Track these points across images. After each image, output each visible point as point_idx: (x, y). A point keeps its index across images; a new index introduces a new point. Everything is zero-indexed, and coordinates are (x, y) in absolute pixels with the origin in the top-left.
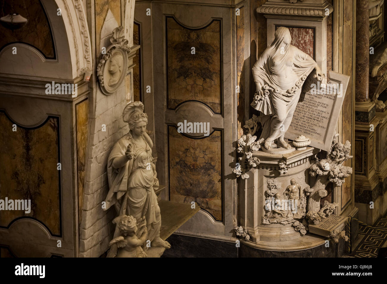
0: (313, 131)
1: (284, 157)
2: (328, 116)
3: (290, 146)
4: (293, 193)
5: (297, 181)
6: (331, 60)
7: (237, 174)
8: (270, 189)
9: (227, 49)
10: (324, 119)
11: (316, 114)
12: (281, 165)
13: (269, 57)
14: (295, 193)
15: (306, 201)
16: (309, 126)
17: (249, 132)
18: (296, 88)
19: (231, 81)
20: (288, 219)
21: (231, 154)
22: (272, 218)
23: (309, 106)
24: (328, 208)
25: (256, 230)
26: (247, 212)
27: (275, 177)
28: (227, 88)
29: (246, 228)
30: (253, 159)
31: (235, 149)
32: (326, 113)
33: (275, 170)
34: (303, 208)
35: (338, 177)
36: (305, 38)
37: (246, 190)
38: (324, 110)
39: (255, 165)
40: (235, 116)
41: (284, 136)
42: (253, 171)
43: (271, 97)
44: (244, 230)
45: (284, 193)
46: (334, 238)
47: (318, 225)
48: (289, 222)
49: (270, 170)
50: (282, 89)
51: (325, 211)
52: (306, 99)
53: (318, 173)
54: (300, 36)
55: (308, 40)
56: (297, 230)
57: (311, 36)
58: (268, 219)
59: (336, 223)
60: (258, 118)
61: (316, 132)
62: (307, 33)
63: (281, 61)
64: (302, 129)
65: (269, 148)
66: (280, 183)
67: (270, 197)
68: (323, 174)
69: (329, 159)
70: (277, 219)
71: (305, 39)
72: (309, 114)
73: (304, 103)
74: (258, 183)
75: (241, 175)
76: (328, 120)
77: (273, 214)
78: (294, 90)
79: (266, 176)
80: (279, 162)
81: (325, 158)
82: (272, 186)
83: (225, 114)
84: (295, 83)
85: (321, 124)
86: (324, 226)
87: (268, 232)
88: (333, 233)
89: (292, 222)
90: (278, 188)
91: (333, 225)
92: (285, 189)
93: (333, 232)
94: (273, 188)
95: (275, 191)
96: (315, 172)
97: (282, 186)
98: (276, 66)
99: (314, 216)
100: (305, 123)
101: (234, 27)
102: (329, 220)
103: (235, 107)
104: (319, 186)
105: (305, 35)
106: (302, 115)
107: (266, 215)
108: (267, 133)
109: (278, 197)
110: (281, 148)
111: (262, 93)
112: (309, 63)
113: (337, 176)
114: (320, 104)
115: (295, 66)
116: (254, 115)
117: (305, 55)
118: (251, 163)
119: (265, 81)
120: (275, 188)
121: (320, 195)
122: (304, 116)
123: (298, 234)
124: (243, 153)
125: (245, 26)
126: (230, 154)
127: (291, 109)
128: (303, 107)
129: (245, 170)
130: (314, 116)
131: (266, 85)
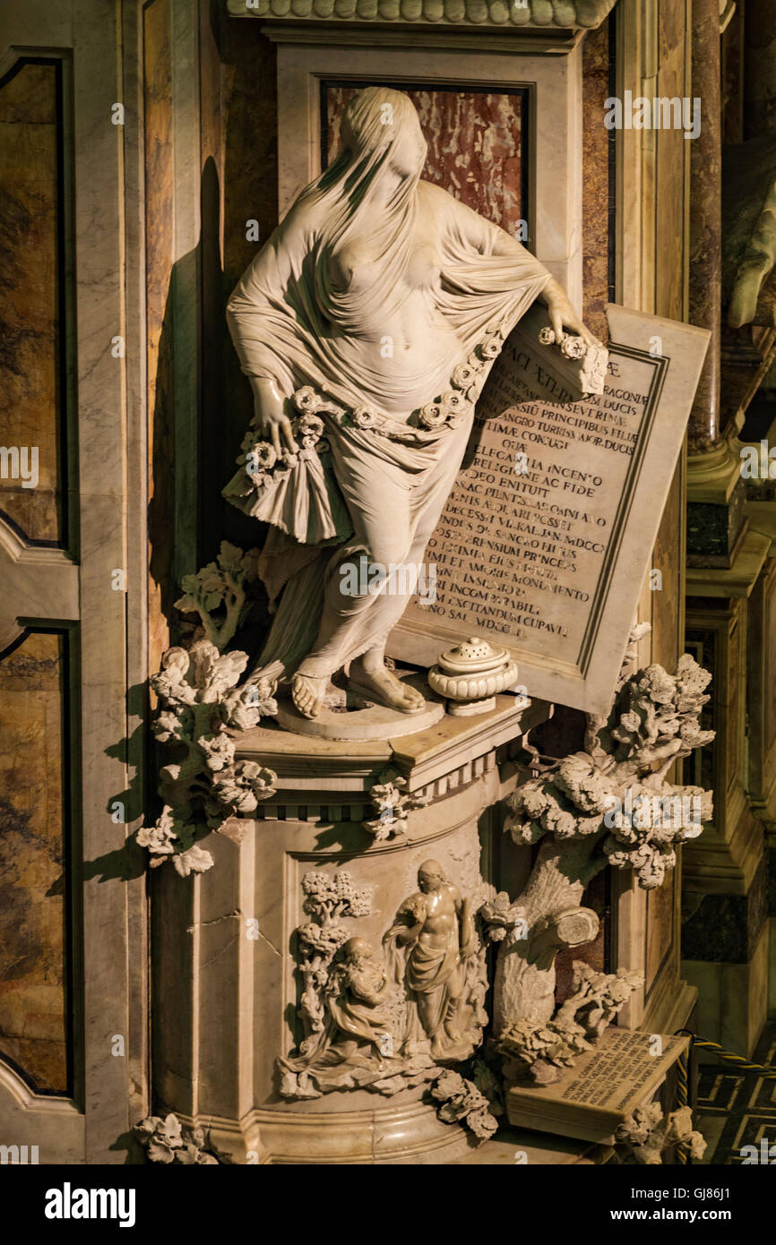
0: (524, 614)
1: (400, 756)
2: (602, 536)
3: (421, 697)
4: (433, 931)
5: (447, 873)
6: (604, 252)
7: (152, 850)
8: (318, 920)
9: (96, 210)
10: (580, 551)
11: (540, 528)
12: (381, 795)
13: (317, 244)
14: (444, 932)
15: (484, 967)
16: (502, 588)
17: (198, 632)
18: (455, 401)
19: (119, 372)
20: (409, 1064)
21: (120, 751)
22: (327, 1063)
23: (501, 489)
24: (598, 998)
25: (246, 1130)
26: (202, 1041)
27: (341, 858)
28: (98, 411)
29: (196, 1123)
30: (239, 773)
31: (137, 721)
32: (592, 519)
33: (346, 819)
34: (474, 1005)
35: (650, 843)
36: (475, 139)
37: (196, 930)
38: (581, 504)
39: (250, 803)
40: (139, 552)
41: (383, 648)
42: (236, 831)
43: (332, 451)
44: (187, 1131)
45: (387, 935)
46: (638, 1145)
47: (553, 1085)
48: (413, 1081)
49: (319, 824)
50: (388, 409)
51: (582, 1017)
52: (487, 451)
53: (551, 826)
54: (450, 130)
55: (493, 149)
56: (453, 1116)
57: (511, 130)
58: (309, 1070)
59: (639, 1071)
60: (248, 559)
61: (541, 618)
62: (489, 114)
63: (379, 266)
64: (468, 606)
65: (316, 712)
66: (370, 889)
67: (318, 959)
68: (576, 829)
69: (598, 751)
70: (352, 1066)
71: (478, 148)
72: (504, 529)
73: (479, 475)
74: (257, 894)
75: (170, 855)
76: (598, 560)
77: (331, 1045)
78: (445, 408)
79: (300, 857)
80: (374, 779)
81: (579, 745)
82: (326, 903)
83: (85, 546)
84: (449, 372)
85: (563, 581)
86: (587, 1090)
87: (311, 1136)
88: (633, 1121)
89: (427, 1081)
90: (357, 913)
91: (627, 1085)
92: (394, 917)
93: (635, 1118)
94: (332, 914)
95: (343, 928)
96: (539, 819)
97: (380, 902)
98: (358, 289)
99: (537, 1045)
100: (482, 575)
101: (135, 92)
102: (602, 1059)
103: (138, 507)
104: (552, 892)
105: (477, 127)
106: (467, 533)
107: (296, 1053)
108: (299, 636)
109: (361, 960)
110: (375, 710)
111: (289, 430)
112: (512, 272)
113: (649, 837)
114: (559, 476)
115: (444, 288)
116: (225, 545)
117: (490, 231)
118: (231, 791)
119: (296, 370)
120: (342, 915)
121: (563, 937)
122: (475, 541)
123: (459, 1137)
124: (182, 744)
125: (176, 87)
126: (111, 751)
127: (427, 506)
128: (471, 494)
129: (192, 829)
130: (527, 537)
131: (307, 391)
